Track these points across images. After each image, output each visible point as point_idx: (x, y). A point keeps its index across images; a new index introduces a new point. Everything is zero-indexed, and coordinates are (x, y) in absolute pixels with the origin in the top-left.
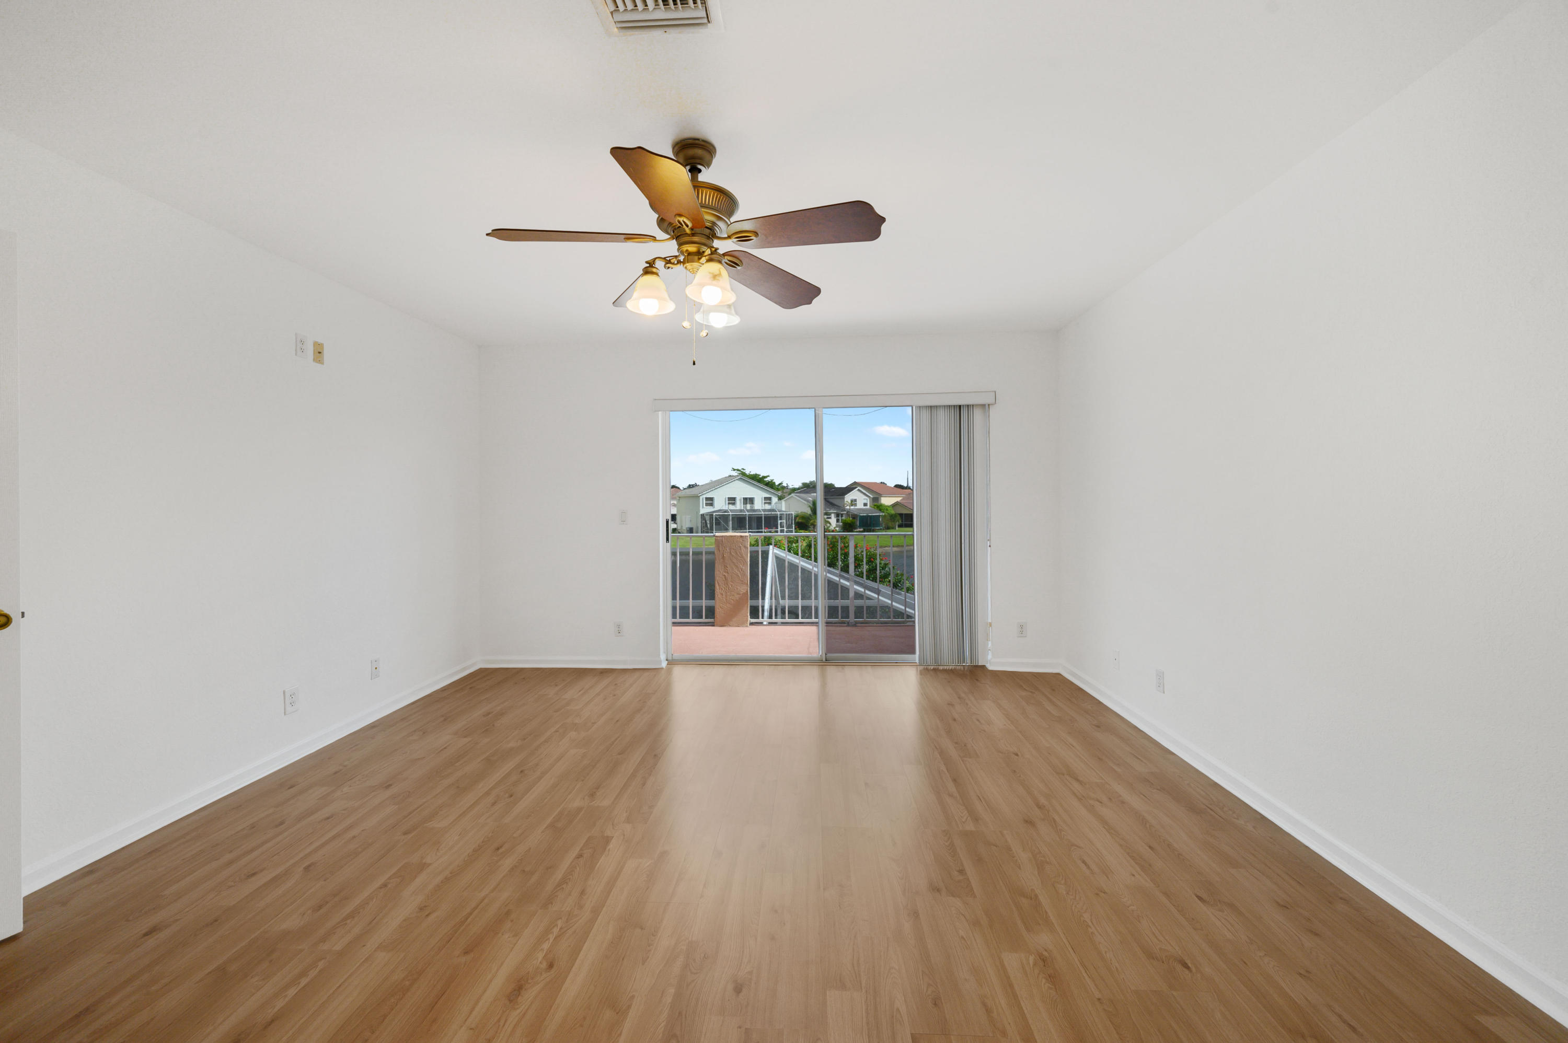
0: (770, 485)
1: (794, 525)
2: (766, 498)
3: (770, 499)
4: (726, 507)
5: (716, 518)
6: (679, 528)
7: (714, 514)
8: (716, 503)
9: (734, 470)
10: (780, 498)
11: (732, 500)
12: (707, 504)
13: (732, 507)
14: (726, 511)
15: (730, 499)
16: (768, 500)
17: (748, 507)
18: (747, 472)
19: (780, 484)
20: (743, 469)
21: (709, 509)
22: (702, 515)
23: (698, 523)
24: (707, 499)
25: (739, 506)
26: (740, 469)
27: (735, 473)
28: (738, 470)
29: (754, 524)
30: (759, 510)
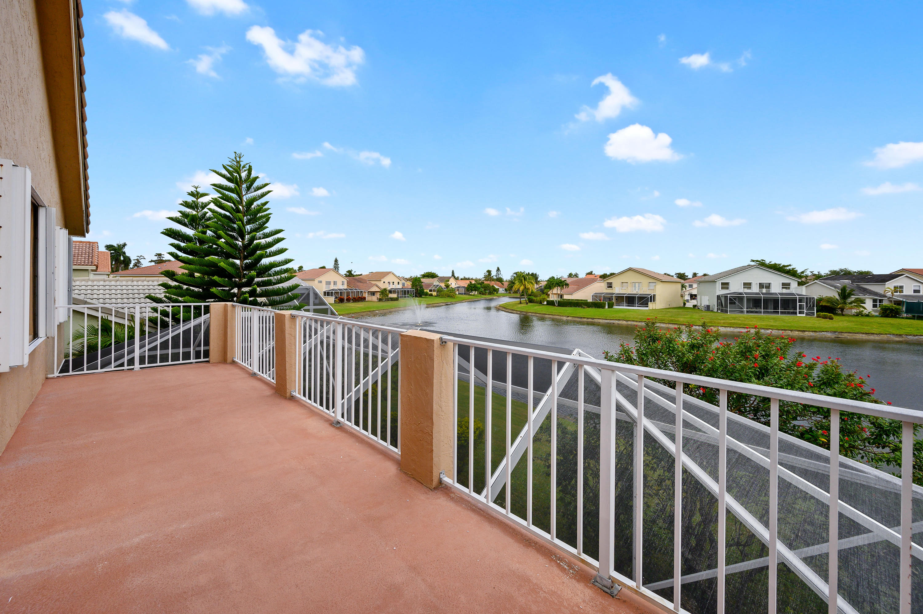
0: (792, 273)
1: (815, 308)
2: (783, 284)
3: (789, 284)
4: (741, 290)
5: (730, 299)
6: (699, 305)
7: (729, 296)
8: (731, 286)
9: (753, 261)
10: (800, 284)
11: (747, 285)
12: (722, 288)
13: (747, 291)
14: (741, 294)
15: (745, 284)
16: (786, 286)
17: (764, 291)
18: (767, 262)
19: (803, 272)
20: (763, 260)
21: (725, 292)
22: (718, 297)
23: (714, 303)
24: (722, 284)
25: (755, 289)
26: (759, 260)
27: (753, 263)
28: (757, 261)
29: (771, 305)
30: (776, 294)
